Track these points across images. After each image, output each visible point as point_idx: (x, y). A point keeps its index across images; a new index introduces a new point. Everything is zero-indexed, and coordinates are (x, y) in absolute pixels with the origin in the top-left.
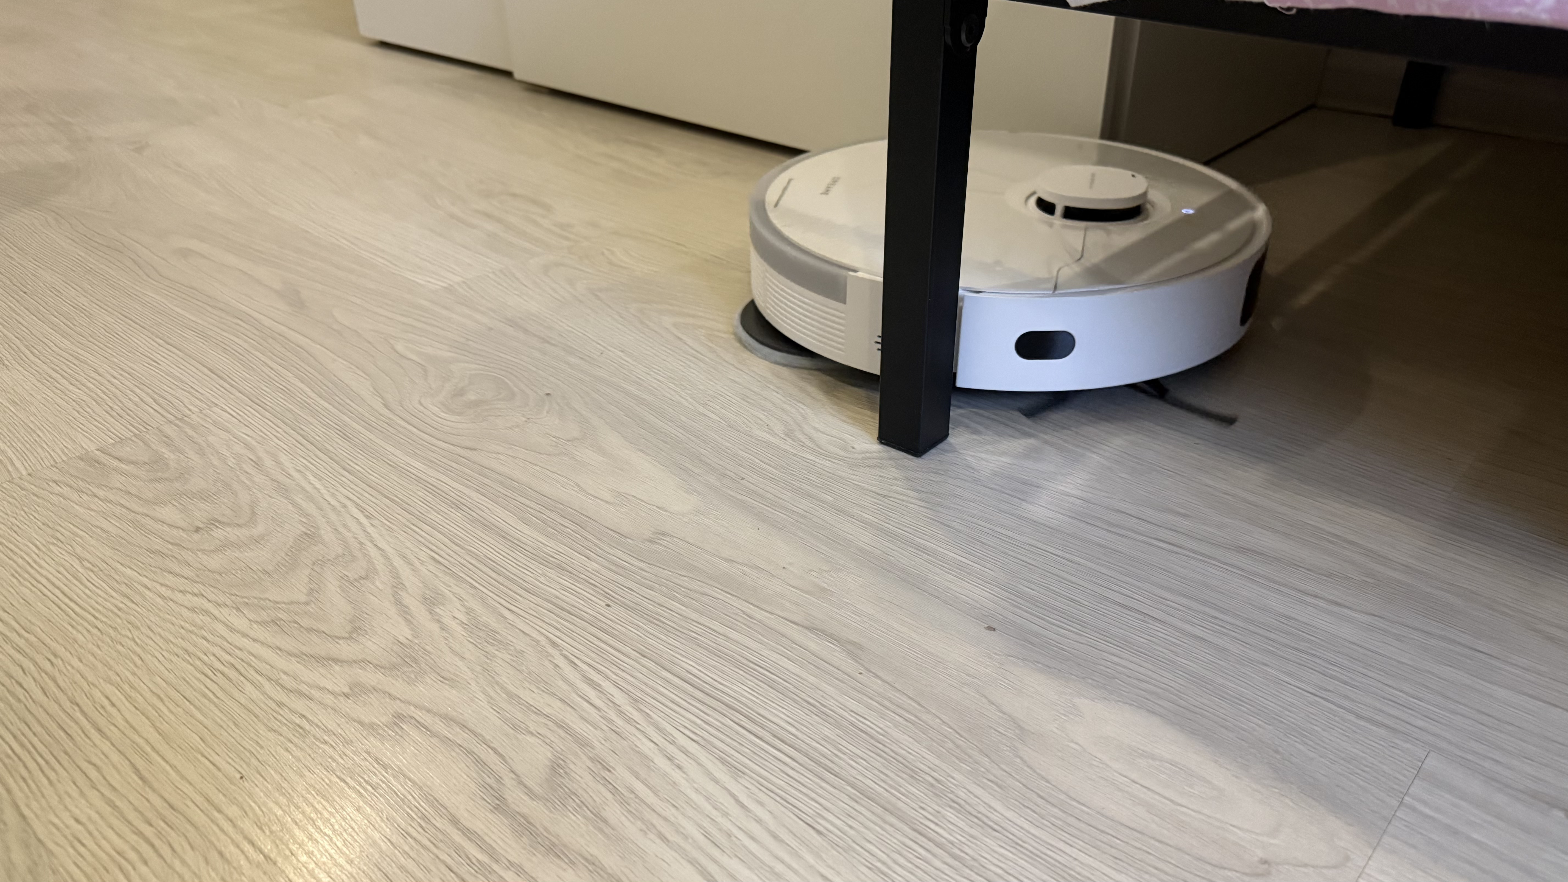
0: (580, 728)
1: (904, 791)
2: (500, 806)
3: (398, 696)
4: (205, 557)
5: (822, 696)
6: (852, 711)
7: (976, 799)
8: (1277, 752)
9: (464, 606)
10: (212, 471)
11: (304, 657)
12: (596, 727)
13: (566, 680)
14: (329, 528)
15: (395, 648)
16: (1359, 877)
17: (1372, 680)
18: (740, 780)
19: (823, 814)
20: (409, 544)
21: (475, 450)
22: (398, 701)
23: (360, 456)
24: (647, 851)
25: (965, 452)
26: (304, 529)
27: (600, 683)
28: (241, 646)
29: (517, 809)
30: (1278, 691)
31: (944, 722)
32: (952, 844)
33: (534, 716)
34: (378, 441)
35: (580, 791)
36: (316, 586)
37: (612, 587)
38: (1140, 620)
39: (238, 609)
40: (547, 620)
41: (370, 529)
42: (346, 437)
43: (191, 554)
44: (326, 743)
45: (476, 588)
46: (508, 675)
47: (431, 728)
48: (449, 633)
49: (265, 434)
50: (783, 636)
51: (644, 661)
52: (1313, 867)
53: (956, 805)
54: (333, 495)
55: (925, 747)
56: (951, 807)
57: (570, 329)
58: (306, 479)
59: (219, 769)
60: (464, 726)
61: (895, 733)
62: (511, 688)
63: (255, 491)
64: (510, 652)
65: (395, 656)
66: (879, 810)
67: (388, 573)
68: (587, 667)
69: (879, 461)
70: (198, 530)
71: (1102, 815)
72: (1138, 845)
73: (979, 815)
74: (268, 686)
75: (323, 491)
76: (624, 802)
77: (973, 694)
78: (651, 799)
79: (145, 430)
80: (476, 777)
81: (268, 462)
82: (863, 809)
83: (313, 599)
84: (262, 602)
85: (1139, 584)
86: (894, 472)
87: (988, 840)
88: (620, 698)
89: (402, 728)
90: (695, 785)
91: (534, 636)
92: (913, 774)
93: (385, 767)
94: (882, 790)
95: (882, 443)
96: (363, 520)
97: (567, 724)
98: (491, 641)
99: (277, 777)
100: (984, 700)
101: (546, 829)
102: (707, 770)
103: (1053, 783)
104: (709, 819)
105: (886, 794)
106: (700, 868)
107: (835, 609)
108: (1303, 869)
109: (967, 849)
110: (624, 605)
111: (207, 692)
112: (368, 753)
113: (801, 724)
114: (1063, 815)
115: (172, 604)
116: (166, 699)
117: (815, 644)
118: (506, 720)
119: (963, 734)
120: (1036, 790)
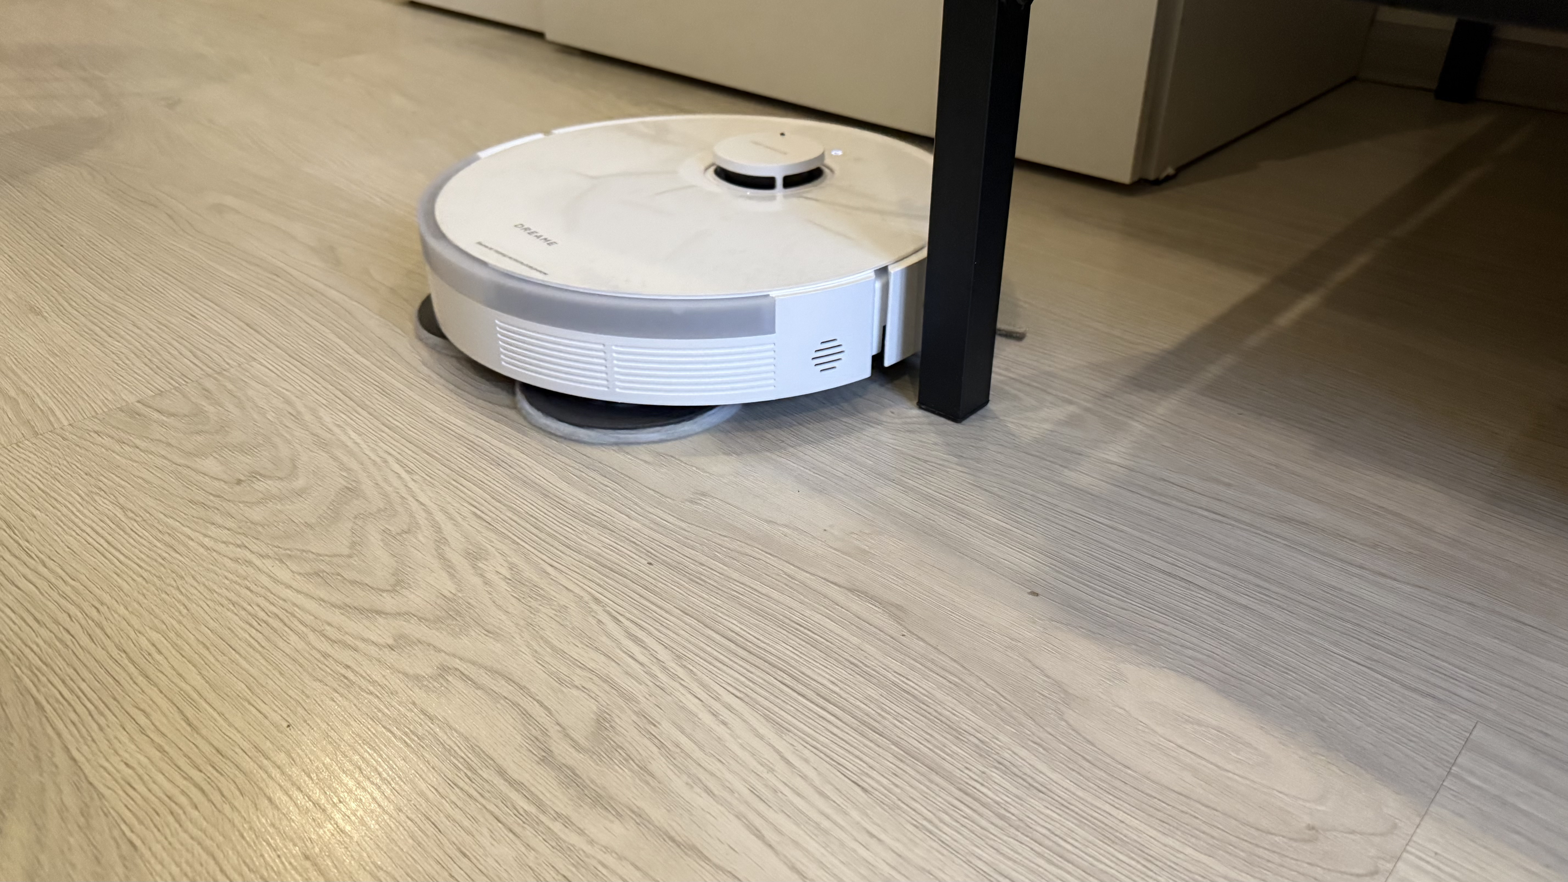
0: (626, 682)
1: (949, 752)
2: (547, 758)
3: (443, 648)
4: (247, 508)
5: (866, 657)
6: (895, 672)
7: (1021, 760)
8: (1323, 720)
9: (506, 561)
10: (252, 425)
11: (348, 608)
12: (640, 683)
13: (609, 635)
14: (370, 482)
15: (438, 602)
16: (1407, 845)
17: (1418, 651)
18: (786, 738)
19: (868, 772)
20: (449, 499)
22: (443, 654)
23: (399, 412)
24: (693, 804)
25: (1006, 418)
26: (345, 484)
27: (644, 639)
28: (284, 597)
29: (563, 761)
30: (1323, 660)
31: (988, 685)
32: (998, 805)
33: (578, 671)
35: (627, 745)
36: (358, 539)
37: (654, 545)
38: (1182, 586)
39: (281, 561)
40: (589, 576)
41: (411, 484)
42: (384, 392)
43: (233, 505)
44: (371, 693)
45: (518, 544)
46: (553, 631)
47: (476, 680)
48: (492, 587)
49: (304, 389)
50: (825, 597)
51: (687, 619)
52: (1361, 834)
53: (1002, 767)
54: (373, 450)
55: (968, 708)
58: (346, 434)
59: (266, 717)
60: (509, 680)
61: (939, 694)
62: (555, 643)
63: (295, 445)
64: (553, 607)
65: (439, 609)
66: (924, 769)
67: (430, 528)
68: (631, 624)
69: (919, 426)
70: (239, 482)
71: (1148, 779)
72: (1184, 809)
73: (1024, 777)
74: (312, 637)
75: (364, 446)
76: (669, 756)
77: (1016, 657)
78: (698, 754)
79: (183, 382)
80: (522, 729)
81: (308, 417)
82: (908, 768)
83: (355, 552)
84: (304, 554)
85: (1182, 552)
86: (932, 438)
87: (1033, 801)
88: (663, 654)
89: (448, 680)
90: (738, 740)
91: (576, 591)
92: (958, 734)
93: (431, 719)
94: (926, 749)
95: (920, 408)
96: (404, 475)
97: (611, 679)
98: (535, 596)
99: (324, 726)
100: (1029, 664)
101: (592, 781)
102: (751, 725)
103: (1100, 747)
104: (755, 775)
105: (931, 754)
106: (747, 823)
107: (877, 572)
108: (1351, 836)
109: (1013, 810)
110: (664, 563)
111: (252, 641)
112: (414, 704)
113: (845, 684)
114: (1109, 778)
115: (214, 554)
116: (212, 649)
117: (857, 606)
118: (550, 674)
119: (1008, 697)
120: (1082, 754)
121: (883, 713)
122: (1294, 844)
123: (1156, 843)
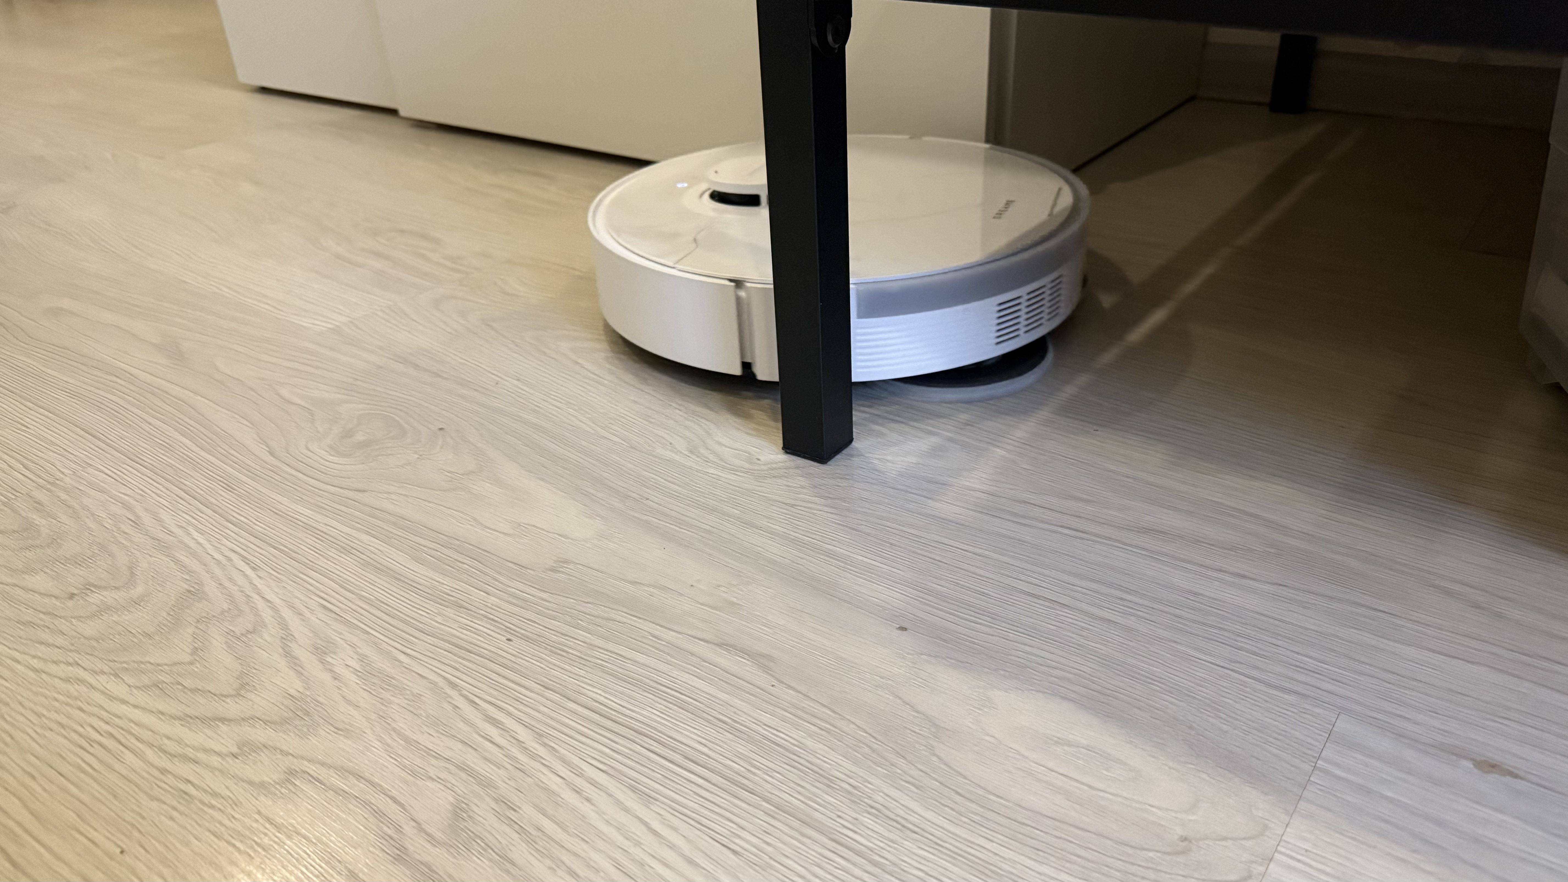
0: (481, 767)
1: (821, 801)
2: (402, 857)
3: (291, 751)
4: (80, 623)
5: (735, 713)
6: (765, 725)
7: (895, 803)
8: (1191, 728)
9: (357, 653)
10: (87, 534)
11: (189, 719)
12: (499, 766)
13: (466, 721)
14: (213, 583)
15: (286, 703)
16: (1278, 845)
17: (1280, 649)
18: (652, 807)
19: (739, 833)
20: (298, 594)
21: (364, 491)
22: (290, 757)
23: (244, 506)
25: (871, 455)
26: (187, 587)
27: (503, 720)
28: (120, 714)
29: (419, 858)
30: (1190, 668)
31: (859, 727)
32: (872, 851)
33: (433, 761)
34: (264, 490)
35: (485, 833)
36: (200, 644)
37: (514, 620)
38: (1048, 607)
39: (116, 675)
40: (444, 660)
41: (257, 582)
42: (229, 488)
43: (64, 622)
44: (212, 807)
45: (368, 633)
46: (405, 721)
47: (325, 781)
48: (341, 682)
49: (143, 491)
50: (693, 654)
51: (548, 694)
52: (1232, 839)
53: (873, 811)
54: (217, 548)
55: (840, 755)
56: (869, 813)
57: (462, 361)
58: (189, 534)
59: (96, 845)
60: (360, 777)
61: (809, 743)
62: (408, 733)
63: (133, 551)
64: (407, 697)
65: (286, 710)
66: (796, 824)
67: (276, 625)
68: (488, 705)
69: (785, 470)
70: (72, 596)
71: (1020, 806)
72: (1058, 834)
73: (898, 819)
74: (150, 754)
75: (208, 546)
76: (530, 841)
77: (888, 696)
78: (560, 835)
79: (13, 497)
80: (375, 828)
81: (147, 519)
82: (780, 824)
83: (198, 659)
84: (143, 666)
85: (1047, 572)
86: (802, 481)
87: (906, 842)
88: (523, 734)
89: (295, 785)
90: (604, 816)
91: (431, 677)
92: (829, 783)
93: (278, 827)
94: (799, 802)
95: (787, 453)
96: (249, 572)
97: (468, 766)
98: (386, 687)
99: (161, 848)
100: (899, 701)
102: (618, 800)
103: (971, 779)
104: (621, 850)
105: (803, 806)
107: (744, 623)
108: (1224, 843)
109: (886, 854)
110: (524, 638)
111: (84, 765)
112: (259, 813)
113: (713, 743)
114: (982, 810)
115: (44, 676)
116: (39, 777)
117: (727, 660)
118: (404, 768)
119: (879, 737)
120: (954, 788)
121: (753, 769)
122: (1168, 858)
123: (1030, 872)
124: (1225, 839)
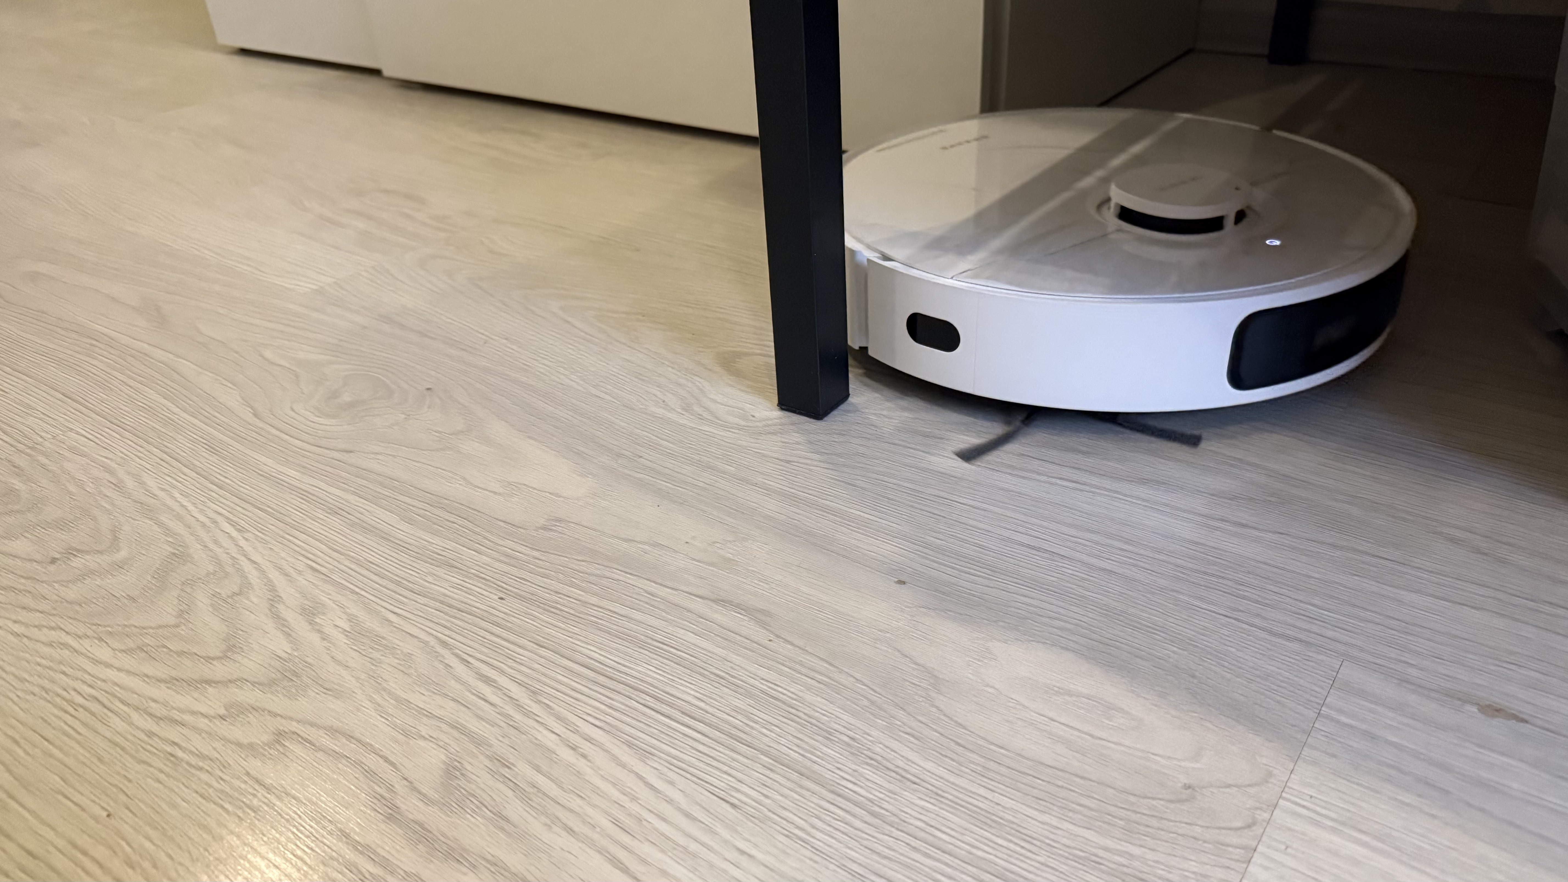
0: (474, 725)
1: (820, 754)
2: (394, 816)
3: (279, 712)
4: (63, 588)
5: (732, 668)
6: (763, 679)
7: (893, 753)
8: (1193, 676)
9: (345, 613)
10: (68, 498)
11: (175, 681)
12: (493, 724)
13: (458, 680)
14: (198, 546)
15: (273, 663)
16: (1283, 791)
17: (1283, 597)
18: (649, 763)
19: (735, 786)
20: (283, 555)
21: (351, 452)
22: (279, 718)
23: (228, 468)
24: (552, 845)
25: (866, 410)
26: (171, 550)
27: (497, 679)
28: (104, 678)
29: (411, 816)
31: (857, 680)
32: (871, 802)
33: (425, 720)
34: (247, 451)
35: (479, 791)
36: (186, 607)
37: (505, 579)
38: (1047, 559)
39: (100, 639)
41: (242, 543)
42: (213, 450)
43: (46, 586)
44: (201, 769)
45: (357, 593)
46: (396, 680)
47: (315, 742)
48: (330, 642)
50: (689, 611)
51: (542, 651)
52: (1236, 786)
53: (873, 762)
54: (201, 511)
55: (839, 707)
56: (868, 764)
57: (449, 320)
58: (173, 497)
59: (82, 808)
60: (350, 737)
61: (809, 697)
62: (399, 692)
63: (116, 514)
64: (397, 656)
65: (273, 671)
66: (795, 776)
67: (263, 586)
68: (481, 664)
69: (780, 427)
70: (53, 561)
71: (1022, 756)
72: (1060, 783)
73: (897, 769)
74: (135, 717)
75: (191, 507)
76: (525, 798)
77: (886, 649)
78: (555, 792)
80: (366, 788)
81: (130, 483)
83: (183, 621)
84: (127, 629)
86: (796, 437)
88: (516, 691)
89: (284, 745)
90: (600, 772)
92: (828, 735)
93: (268, 789)
94: (797, 755)
95: (782, 409)
96: (234, 534)
97: (461, 725)
98: (376, 646)
99: (147, 811)
100: (896, 653)
101: (443, 835)
102: (613, 755)
103: (972, 730)
104: (617, 805)
106: (610, 857)
107: (741, 579)
108: (1227, 790)
109: (885, 805)
110: (517, 596)
111: (66, 728)
112: (248, 774)
113: (711, 698)
114: (983, 760)
115: (25, 640)
116: (22, 741)
117: (721, 616)
118: (395, 727)
119: (878, 690)
120: (954, 739)
121: (751, 724)
122: (1172, 806)
123: (1033, 822)
124: (1229, 786)
